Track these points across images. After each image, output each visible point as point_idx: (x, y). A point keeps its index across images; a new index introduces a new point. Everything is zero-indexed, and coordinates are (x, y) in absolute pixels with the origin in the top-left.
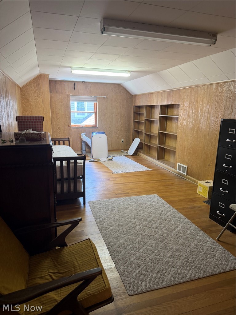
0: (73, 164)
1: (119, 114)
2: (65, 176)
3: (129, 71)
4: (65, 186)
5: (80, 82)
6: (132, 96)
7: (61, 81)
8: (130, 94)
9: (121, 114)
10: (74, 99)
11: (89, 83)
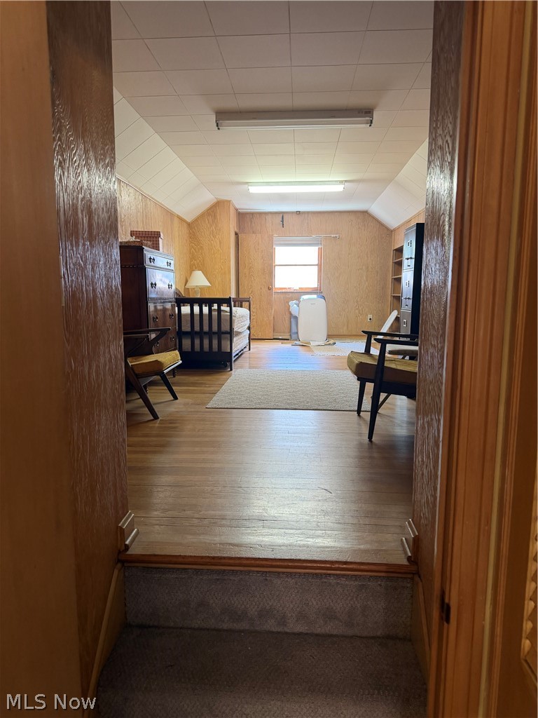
0: (216, 313)
1: (364, 267)
2: (206, 328)
3: (341, 182)
4: (206, 342)
5: (292, 213)
6: (392, 231)
7: (261, 214)
8: (388, 229)
9: (368, 267)
10: (282, 242)
11: (308, 213)
